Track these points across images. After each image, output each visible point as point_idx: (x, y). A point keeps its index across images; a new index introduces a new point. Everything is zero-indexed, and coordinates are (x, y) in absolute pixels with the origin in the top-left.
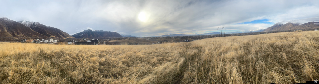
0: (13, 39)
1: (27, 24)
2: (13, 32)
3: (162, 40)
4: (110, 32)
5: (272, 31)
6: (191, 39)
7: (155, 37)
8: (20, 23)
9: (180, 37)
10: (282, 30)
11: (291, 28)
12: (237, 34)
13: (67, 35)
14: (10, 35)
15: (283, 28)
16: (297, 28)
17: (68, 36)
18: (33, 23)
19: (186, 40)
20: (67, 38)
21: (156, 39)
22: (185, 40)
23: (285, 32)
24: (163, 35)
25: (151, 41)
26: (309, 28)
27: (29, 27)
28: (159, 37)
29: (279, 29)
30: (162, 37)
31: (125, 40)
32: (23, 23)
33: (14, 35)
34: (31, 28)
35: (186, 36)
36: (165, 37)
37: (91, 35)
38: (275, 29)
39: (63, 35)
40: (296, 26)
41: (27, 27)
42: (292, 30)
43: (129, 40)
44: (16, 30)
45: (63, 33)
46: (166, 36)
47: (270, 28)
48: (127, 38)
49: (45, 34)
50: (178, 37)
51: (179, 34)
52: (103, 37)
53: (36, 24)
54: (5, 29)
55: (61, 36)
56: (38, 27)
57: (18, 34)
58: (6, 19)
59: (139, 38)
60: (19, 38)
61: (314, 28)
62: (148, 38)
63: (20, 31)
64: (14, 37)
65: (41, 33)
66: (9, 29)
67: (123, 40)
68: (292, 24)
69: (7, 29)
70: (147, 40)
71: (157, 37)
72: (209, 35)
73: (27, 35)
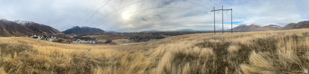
1: (23, 23)
2: (11, 31)
4: (95, 29)
6: (163, 35)
8: (17, 22)
10: (246, 30)
13: (57, 32)
14: (8, 33)
18: (28, 22)
19: (158, 36)
20: (58, 34)
32: (19, 23)
33: (12, 34)
34: (26, 26)
35: (159, 32)
37: (78, 31)
39: (54, 32)
41: (23, 26)
44: (14, 29)
45: (54, 30)
49: (38, 31)
51: (155, 31)
52: (89, 33)
53: (30, 23)
54: (4, 29)
55: (52, 32)
56: (32, 25)
57: (15, 32)
58: (5, 20)
63: (17, 29)
65: (35, 30)
66: (7, 28)
69: (5, 29)
71: (132, 33)
72: (182, 32)
73: (23, 32)
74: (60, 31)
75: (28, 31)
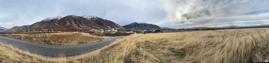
0: (79, 29)
1: (89, 18)
2: (78, 24)
4: (151, 25)
8: (83, 17)
14: (76, 26)
17: (120, 27)
18: (93, 17)
20: (119, 28)
24: (193, 28)
27: (90, 20)
28: (190, 29)
31: (165, 31)
32: (85, 17)
33: (79, 27)
34: (92, 21)
37: (137, 27)
39: (116, 26)
43: (168, 31)
44: (81, 23)
45: (116, 25)
46: (195, 28)
48: (166, 29)
49: (103, 25)
51: (205, 27)
52: (146, 28)
53: (95, 17)
54: (73, 23)
57: (82, 25)
58: (74, 16)
59: (175, 29)
60: (83, 29)
62: (182, 29)
63: (84, 23)
64: (79, 28)
65: (99, 24)
66: (76, 22)
69: (74, 22)
71: (188, 29)
73: (89, 26)
74: (121, 26)
75: (94, 25)
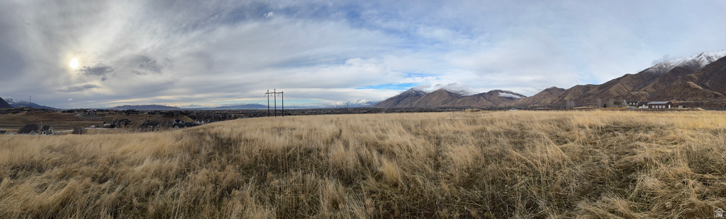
3: (115, 117)
5: (399, 106)
6: (190, 120)
7: (98, 110)
9: (161, 113)
10: (422, 106)
11: (444, 103)
12: (306, 110)
15: (426, 102)
16: (460, 102)
19: (178, 121)
21: (101, 115)
22: (175, 122)
23: (432, 111)
24: (119, 107)
25: (87, 120)
26: (489, 104)
28: (107, 111)
29: (415, 104)
30: (116, 111)
31: (16, 115)
35: (177, 111)
36: (123, 111)
38: (406, 104)
40: (459, 98)
42: (448, 108)
43: (27, 114)
46: (126, 110)
47: (392, 99)
48: (22, 110)
50: (156, 111)
51: (159, 106)
59: (57, 110)
61: (501, 105)
62: (78, 111)
67: (10, 115)
68: (450, 93)
70: (77, 117)
71: (102, 111)
72: (236, 111)
